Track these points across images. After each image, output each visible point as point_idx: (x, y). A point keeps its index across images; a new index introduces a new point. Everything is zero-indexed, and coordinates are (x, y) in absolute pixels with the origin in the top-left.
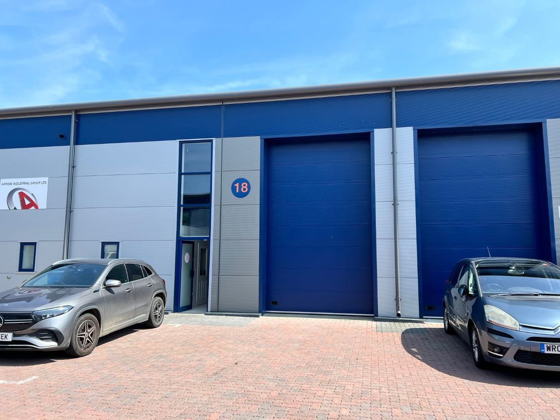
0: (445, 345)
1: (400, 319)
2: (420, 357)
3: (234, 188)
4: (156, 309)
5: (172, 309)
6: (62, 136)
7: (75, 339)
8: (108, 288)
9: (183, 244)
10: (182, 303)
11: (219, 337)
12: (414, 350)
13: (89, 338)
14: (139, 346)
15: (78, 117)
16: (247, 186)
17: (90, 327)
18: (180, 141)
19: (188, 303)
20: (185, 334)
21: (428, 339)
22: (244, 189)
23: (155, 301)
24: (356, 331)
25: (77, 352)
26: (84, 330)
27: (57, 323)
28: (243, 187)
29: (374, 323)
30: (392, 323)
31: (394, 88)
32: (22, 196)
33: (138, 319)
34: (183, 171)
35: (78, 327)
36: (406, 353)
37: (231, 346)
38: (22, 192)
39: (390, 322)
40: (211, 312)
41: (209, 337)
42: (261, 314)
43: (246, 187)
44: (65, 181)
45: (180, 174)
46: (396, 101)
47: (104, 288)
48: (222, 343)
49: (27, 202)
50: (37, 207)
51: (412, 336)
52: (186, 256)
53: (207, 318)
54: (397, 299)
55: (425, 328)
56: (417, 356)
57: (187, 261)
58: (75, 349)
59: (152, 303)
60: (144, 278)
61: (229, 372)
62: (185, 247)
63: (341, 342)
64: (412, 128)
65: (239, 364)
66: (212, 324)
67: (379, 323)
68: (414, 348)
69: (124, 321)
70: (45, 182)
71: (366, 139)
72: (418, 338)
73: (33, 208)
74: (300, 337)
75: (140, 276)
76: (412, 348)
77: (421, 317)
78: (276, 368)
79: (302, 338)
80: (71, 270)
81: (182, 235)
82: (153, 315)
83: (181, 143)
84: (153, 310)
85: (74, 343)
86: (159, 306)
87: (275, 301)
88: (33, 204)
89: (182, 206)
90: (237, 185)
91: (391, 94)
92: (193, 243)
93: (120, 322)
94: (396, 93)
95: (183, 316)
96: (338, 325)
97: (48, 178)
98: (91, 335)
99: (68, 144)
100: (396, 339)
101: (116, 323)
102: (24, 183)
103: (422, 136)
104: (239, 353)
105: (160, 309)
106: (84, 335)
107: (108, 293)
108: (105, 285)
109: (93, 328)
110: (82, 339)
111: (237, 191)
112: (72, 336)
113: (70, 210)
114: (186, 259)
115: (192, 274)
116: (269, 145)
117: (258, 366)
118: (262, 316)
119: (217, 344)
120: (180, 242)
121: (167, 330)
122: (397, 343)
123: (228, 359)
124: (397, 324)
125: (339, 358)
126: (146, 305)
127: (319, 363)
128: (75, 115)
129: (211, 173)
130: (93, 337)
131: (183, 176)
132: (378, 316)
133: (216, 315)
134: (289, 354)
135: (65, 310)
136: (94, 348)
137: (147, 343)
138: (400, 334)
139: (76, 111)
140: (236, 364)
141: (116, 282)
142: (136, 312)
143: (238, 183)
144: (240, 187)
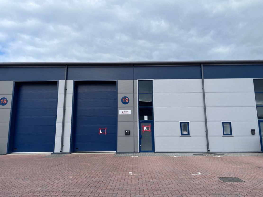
31: (67, 65)
87: (16, 148)
91: (65, 67)
111: (2, 103)
118: (8, 154)
132: (54, 152)
143: (2, 100)
144: (3, 101)
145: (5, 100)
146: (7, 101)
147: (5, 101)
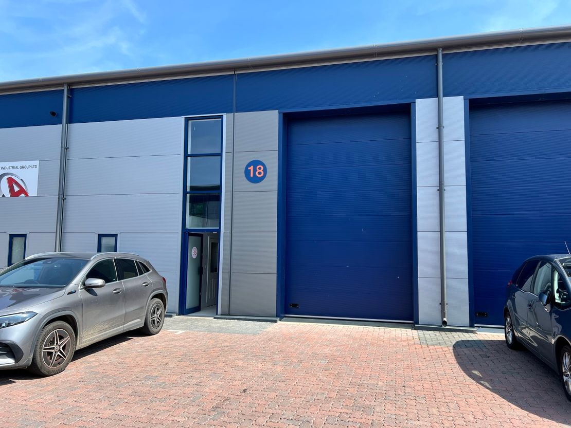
0: (515, 366)
1: (447, 327)
2: (488, 385)
3: (247, 172)
4: (154, 312)
5: (177, 311)
6: (53, 114)
7: (40, 355)
8: (89, 289)
9: (190, 237)
10: (189, 304)
11: (226, 349)
12: (476, 372)
13: (61, 352)
14: (127, 360)
15: (71, 91)
16: (262, 169)
17: (61, 338)
18: (185, 118)
19: (196, 304)
20: (186, 345)
21: (489, 357)
22: (260, 173)
23: (153, 303)
24: (395, 343)
25: (43, 371)
26: (52, 343)
27: (16, 334)
28: (258, 171)
29: (415, 332)
30: (437, 333)
31: (441, 49)
32: (11, 181)
33: (131, 325)
34: (189, 153)
35: (44, 339)
36: (467, 377)
37: (240, 363)
38: (10, 178)
39: (433, 331)
40: (221, 315)
41: (215, 349)
42: (279, 318)
43: (261, 171)
44: (57, 165)
45: (186, 156)
46: (443, 66)
47: (83, 289)
48: (230, 357)
49: (16, 189)
50: (27, 195)
51: (466, 351)
52: (193, 251)
53: (216, 323)
54: (442, 304)
55: (480, 340)
56: (483, 382)
57: (194, 256)
58: (39, 366)
59: (149, 306)
60: (139, 276)
61: (234, 406)
62: (191, 240)
63: (378, 359)
64: (462, 98)
65: (248, 392)
66: (221, 330)
67: (420, 332)
68: (475, 369)
69: (110, 328)
70: (35, 166)
71: (405, 112)
72: (476, 355)
73: (23, 195)
74: (326, 351)
75: (134, 274)
76: (473, 370)
77: (472, 325)
78: (298, 400)
79: (329, 352)
80: (46, 266)
81: (188, 226)
82: (150, 319)
83: (187, 120)
84: (149, 315)
85: (38, 359)
86: (158, 309)
87: (296, 303)
88: (22, 191)
89: (188, 193)
90: (251, 168)
91: (437, 56)
92: (201, 236)
93: (105, 330)
94: (443, 54)
95: (189, 320)
96: (371, 334)
97: (38, 161)
98: (64, 348)
99: (61, 123)
100: (448, 355)
101: (100, 331)
102: (13, 167)
103: (475, 107)
104: (249, 374)
105: (159, 312)
106: (54, 348)
107: (88, 295)
108: (84, 285)
109: (67, 339)
110: (50, 354)
111: (252, 176)
112: (35, 350)
113: (62, 199)
114: (193, 254)
115: (200, 271)
116: (289, 121)
117: (273, 395)
118: (280, 320)
119: (224, 359)
120: (186, 234)
121: (166, 339)
122: (450, 361)
123: (235, 383)
124: (443, 333)
125: (380, 383)
126: (141, 308)
127: (353, 391)
128: (68, 89)
129: (221, 155)
130: (66, 350)
131: (189, 159)
132: (418, 324)
133: (226, 319)
134: (314, 376)
135: (26, 318)
136: (67, 364)
137: (137, 357)
138: (451, 348)
139: (69, 85)
140: (245, 391)
141: (99, 282)
142: (126, 318)
143: (252, 167)
144: (255, 170)
145: (260, 168)
146: (265, 170)
147: (260, 170)
